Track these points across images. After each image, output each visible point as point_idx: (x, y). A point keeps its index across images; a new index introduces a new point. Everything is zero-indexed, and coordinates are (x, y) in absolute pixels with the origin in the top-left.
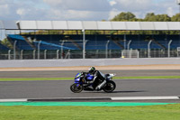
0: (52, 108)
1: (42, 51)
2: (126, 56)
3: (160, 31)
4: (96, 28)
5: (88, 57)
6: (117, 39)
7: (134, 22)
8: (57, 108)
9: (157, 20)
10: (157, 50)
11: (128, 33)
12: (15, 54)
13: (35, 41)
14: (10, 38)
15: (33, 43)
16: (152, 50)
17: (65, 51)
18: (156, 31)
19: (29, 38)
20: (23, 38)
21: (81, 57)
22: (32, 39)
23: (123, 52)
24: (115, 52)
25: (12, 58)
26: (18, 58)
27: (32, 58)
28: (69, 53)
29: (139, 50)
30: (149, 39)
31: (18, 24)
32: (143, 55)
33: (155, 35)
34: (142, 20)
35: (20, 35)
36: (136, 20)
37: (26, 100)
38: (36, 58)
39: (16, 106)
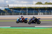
0: (18, 29)
1: (15, 13)
2: (39, 14)
3: (49, 7)
4: (31, 7)
5: (28, 15)
6: (37, 10)
7: (42, 5)
8: (19, 29)
9: (48, 4)
10: (48, 13)
11: (40, 8)
12: (7, 14)
13: (13, 10)
14: (6, 9)
15: (12, 11)
16: (47, 13)
17: (22, 13)
18: (48, 7)
19: (11, 9)
20: (9, 9)
21: (26, 15)
22: (12, 9)
23: (38, 13)
24: (36, 13)
25: (6, 15)
26: (8, 15)
27: (12, 15)
28: (23, 14)
29: (43, 13)
30: (46, 10)
31: (8, 5)
32: (44, 14)
33: (48, 9)
34: (44, 4)
35: (9, 8)
36: (42, 4)
37: (10, 27)
38: (13, 15)
39: (7, 29)
